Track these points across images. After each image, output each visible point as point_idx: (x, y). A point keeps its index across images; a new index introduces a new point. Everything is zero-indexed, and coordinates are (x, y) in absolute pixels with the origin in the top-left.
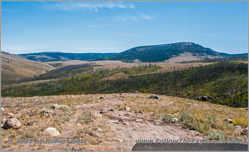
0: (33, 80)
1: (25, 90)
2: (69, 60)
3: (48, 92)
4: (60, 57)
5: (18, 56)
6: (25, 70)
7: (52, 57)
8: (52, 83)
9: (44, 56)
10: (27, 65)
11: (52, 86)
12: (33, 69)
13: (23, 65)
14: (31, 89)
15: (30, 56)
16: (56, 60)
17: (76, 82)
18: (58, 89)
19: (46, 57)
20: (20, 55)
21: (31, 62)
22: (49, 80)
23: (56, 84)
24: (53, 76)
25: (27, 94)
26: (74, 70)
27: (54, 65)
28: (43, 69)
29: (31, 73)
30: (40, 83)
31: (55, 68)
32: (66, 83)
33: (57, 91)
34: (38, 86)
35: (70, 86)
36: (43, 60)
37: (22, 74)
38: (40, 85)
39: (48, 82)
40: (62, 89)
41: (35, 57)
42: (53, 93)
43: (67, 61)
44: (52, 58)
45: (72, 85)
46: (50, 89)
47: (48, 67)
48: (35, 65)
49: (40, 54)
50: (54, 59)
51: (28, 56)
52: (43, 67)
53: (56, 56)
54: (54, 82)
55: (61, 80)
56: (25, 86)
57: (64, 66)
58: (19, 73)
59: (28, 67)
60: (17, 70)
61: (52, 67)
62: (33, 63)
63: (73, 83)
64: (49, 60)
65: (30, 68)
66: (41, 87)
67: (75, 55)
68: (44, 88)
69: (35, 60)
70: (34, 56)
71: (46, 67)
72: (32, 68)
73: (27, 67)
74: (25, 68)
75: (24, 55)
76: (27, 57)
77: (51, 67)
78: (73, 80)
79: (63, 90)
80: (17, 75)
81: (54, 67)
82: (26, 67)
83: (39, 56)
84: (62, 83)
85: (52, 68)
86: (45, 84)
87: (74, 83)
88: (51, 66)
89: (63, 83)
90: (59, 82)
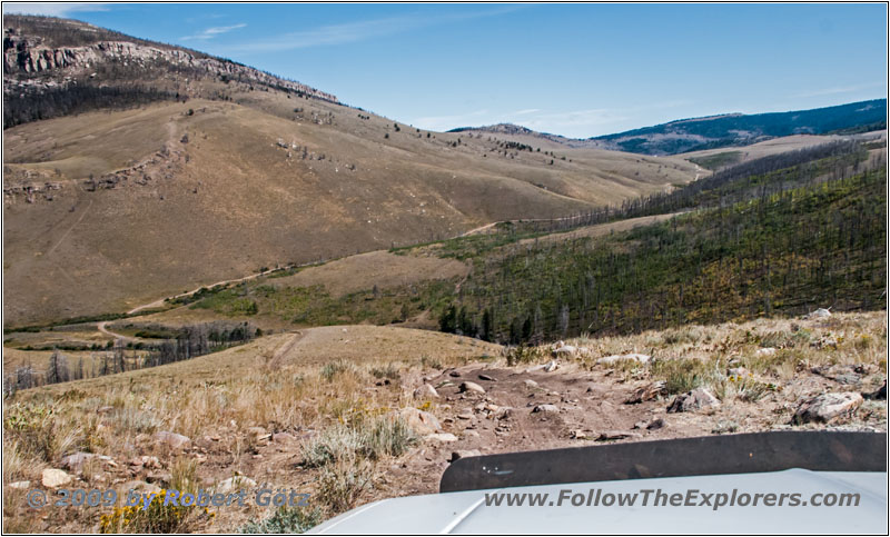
0: (619, 216)
1: (583, 253)
2: (764, 139)
3: (661, 260)
4: (735, 131)
5: (593, 143)
6: (601, 186)
7: (703, 133)
8: (681, 225)
9: (673, 136)
10: (613, 168)
11: (677, 237)
12: (630, 181)
13: (598, 171)
14: (603, 248)
15: (629, 139)
16: (717, 145)
17: (778, 219)
18: (700, 247)
19: (684, 136)
20: (597, 138)
21: (626, 159)
22: (669, 216)
23: (693, 229)
25: (587, 269)
26: (779, 171)
27: (705, 163)
28: (665, 179)
29: (616, 194)
30: (636, 229)
31: (709, 173)
32: (736, 222)
33: (697, 253)
34: (628, 239)
35: (748, 236)
36: (672, 148)
37: (592, 200)
38: (638, 233)
39: (667, 224)
40: (717, 247)
41: (644, 140)
42: (681, 264)
43: (758, 141)
44: (702, 140)
45: (761, 229)
46: (671, 247)
47: (687, 170)
48: (636, 167)
49: (660, 129)
50: (710, 140)
51: (624, 139)
52: (664, 171)
53: (720, 130)
54: (689, 221)
55: (714, 213)
56: (586, 239)
57: (743, 161)
58: (581, 198)
59: (614, 176)
60: (574, 188)
61: (700, 169)
62: (632, 160)
63: (762, 220)
64: (694, 145)
65: (620, 177)
66: (639, 243)
67: (794, 118)
68: (651, 244)
69: (647, 151)
70: (641, 137)
71: (678, 172)
72: (625, 179)
73: (610, 174)
74: (605, 178)
75: (608, 138)
76: (619, 144)
77: (695, 170)
78: (763, 209)
79: (722, 250)
80: (572, 205)
81: (708, 169)
82: (607, 174)
83: (658, 138)
84: (720, 223)
85: (700, 173)
86: (655, 231)
87: (767, 221)
88: (697, 166)
89: (723, 223)
90: (709, 220)
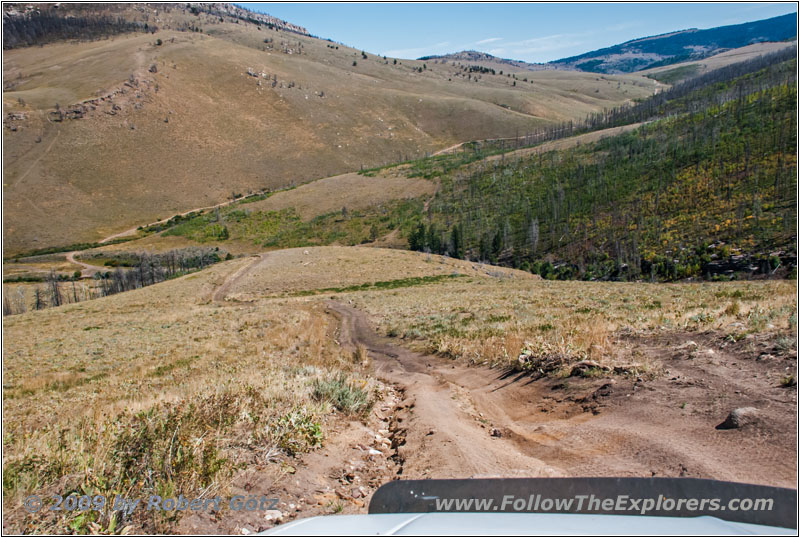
0: (584, 130)
1: (549, 167)
2: (720, 52)
3: (631, 169)
4: (690, 47)
5: (551, 67)
6: (562, 104)
7: (659, 52)
8: (650, 133)
9: (630, 55)
10: (574, 88)
11: (647, 145)
12: (591, 98)
13: (559, 91)
14: (571, 160)
15: (586, 61)
16: (673, 61)
18: (673, 153)
19: (640, 56)
20: (556, 62)
21: (585, 78)
22: (636, 126)
23: (665, 136)
24: (657, 109)
25: (555, 182)
26: (746, 76)
27: (663, 78)
28: (624, 94)
29: (578, 111)
30: (603, 140)
31: (667, 87)
32: (710, 126)
33: (668, 160)
34: (595, 150)
35: (725, 139)
36: (629, 67)
37: (555, 118)
38: (605, 144)
39: (635, 132)
40: (691, 152)
41: (601, 62)
42: (653, 172)
43: (715, 54)
44: (657, 58)
45: (738, 131)
46: (641, 155)
47: (645, 86)
48: (596, 85)
49: (616, 50)
50: (666, 57)
51: (582, 61)
52: (624, 88)
53: (675, 47)
54: (659, 128)
55: (685, 118)
56: (553, 152)
57: (701, 73)
58: (545, 116)
59: (575, 94)
60: (537, 107)
61: (659, 84)
62: (591, 78)
63: (739, 122)
64: (649, 64)
65: (580, 95)
66: (607, 154)
68: (619, 154)
69: (604, 72)
70: (598, 59)
71: (637, 88)
72: (586, 97)
73: (571, 93)
74: (566, 96)
75: (567, 62)
76: (577, 66)
77: (653, 85)
78: (739, 112)
79: (696, 155)
80: (535, 123)
81: (666, 83)
82: (566, 93)
83: (615, 58)
84: (692, 128)
85: (658, 87)
86: (624, 140)
87: (746, 122)
88: (655, 82)
89: (696, 128)
90: (679, 126)
